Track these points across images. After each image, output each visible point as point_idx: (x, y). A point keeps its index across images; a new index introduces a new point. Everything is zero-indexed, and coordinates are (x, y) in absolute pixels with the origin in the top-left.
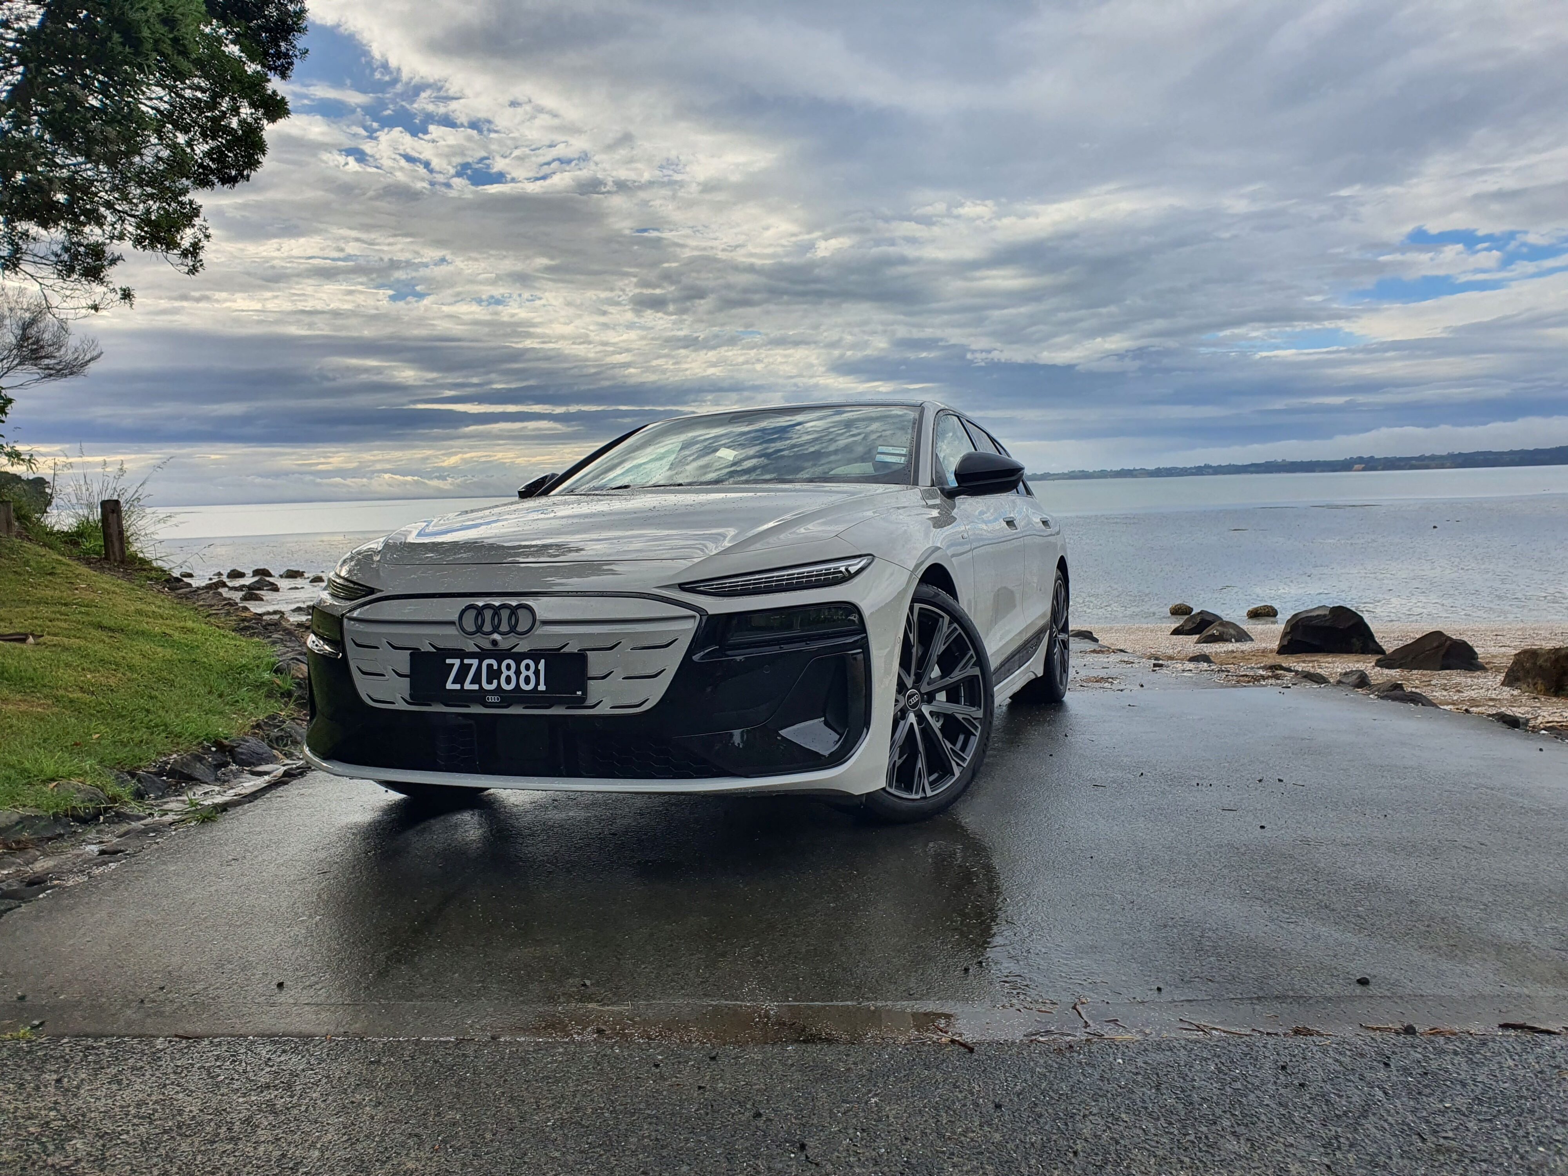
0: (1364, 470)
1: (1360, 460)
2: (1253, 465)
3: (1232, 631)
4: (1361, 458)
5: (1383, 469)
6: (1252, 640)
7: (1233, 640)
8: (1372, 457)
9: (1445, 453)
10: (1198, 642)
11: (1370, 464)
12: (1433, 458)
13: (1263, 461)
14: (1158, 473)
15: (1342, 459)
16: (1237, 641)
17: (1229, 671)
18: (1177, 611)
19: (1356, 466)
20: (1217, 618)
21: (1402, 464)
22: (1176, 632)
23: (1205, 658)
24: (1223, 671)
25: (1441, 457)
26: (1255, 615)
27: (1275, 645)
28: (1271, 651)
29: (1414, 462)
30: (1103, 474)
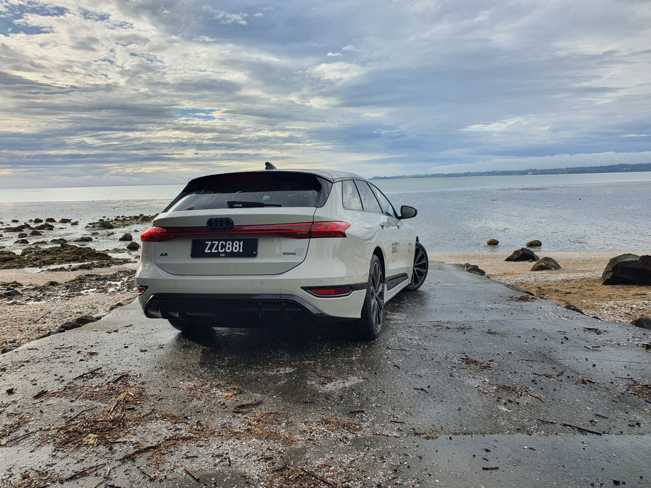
0: (532, 174)
1: (531, 170)
2: (487, 172)
3: (552, 263)
4: (531, 169)
5: (540, 174)
7: (553, 269)
8: (536, 169)
9: (564, 168)
11: (535, 172)
12: (560, 170)
13: (491, 171)
15: (524, 170)
19: (529, 173)
21: (548, 172)
25: (563, 169)
29: (552, 171)
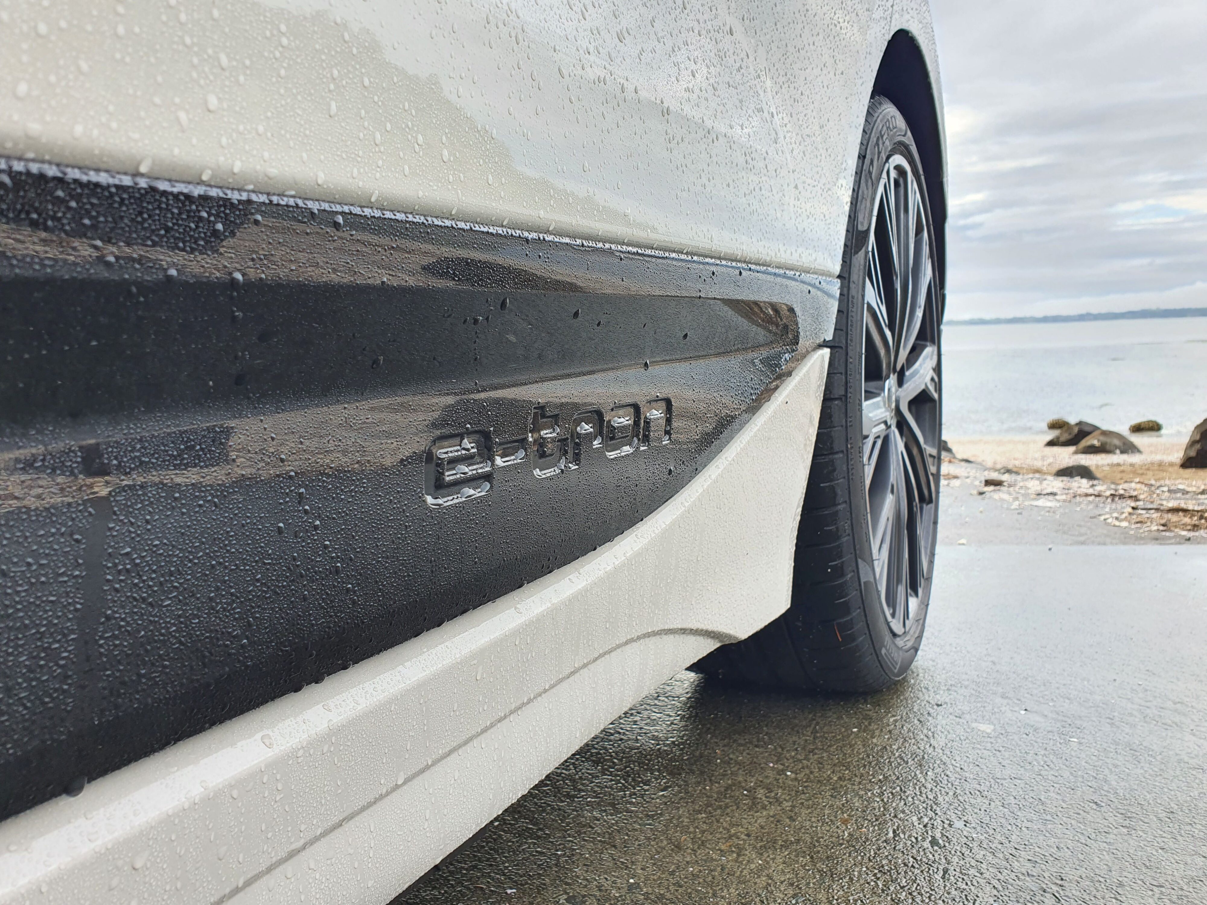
3: (1116, 442)
6: (1139, 451)
7: (1118, 451)
10: (1076, 453)
14: (1045, 320)
16: (1122, 452)
17: (1135, 498)
18: (1054, 426)
20: (1096, 428)
22: (1051, 443)
23: (1085, 472)
24: (1121, 497)
26: (1138, 429)
27: (1178, 456)
28: (1171, 465)
30: (997, 321)
